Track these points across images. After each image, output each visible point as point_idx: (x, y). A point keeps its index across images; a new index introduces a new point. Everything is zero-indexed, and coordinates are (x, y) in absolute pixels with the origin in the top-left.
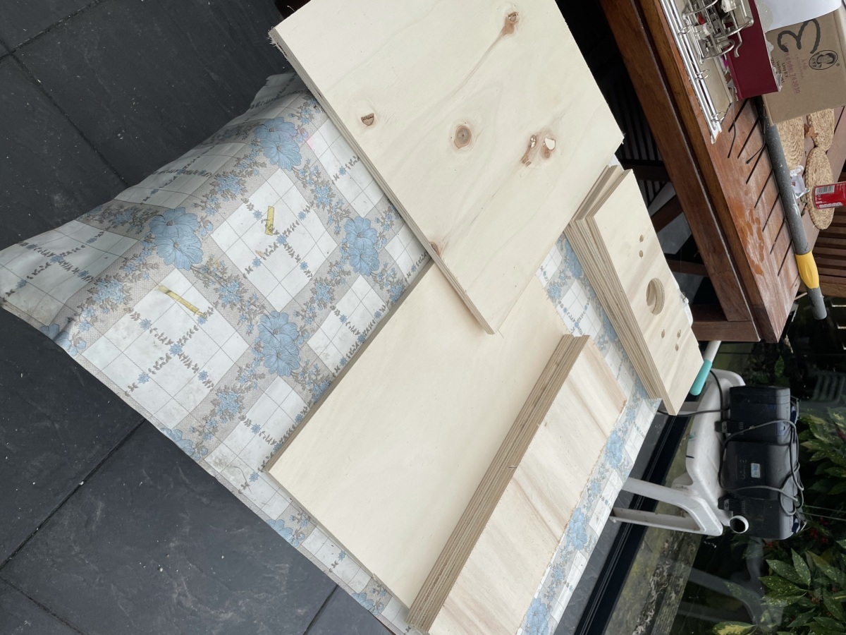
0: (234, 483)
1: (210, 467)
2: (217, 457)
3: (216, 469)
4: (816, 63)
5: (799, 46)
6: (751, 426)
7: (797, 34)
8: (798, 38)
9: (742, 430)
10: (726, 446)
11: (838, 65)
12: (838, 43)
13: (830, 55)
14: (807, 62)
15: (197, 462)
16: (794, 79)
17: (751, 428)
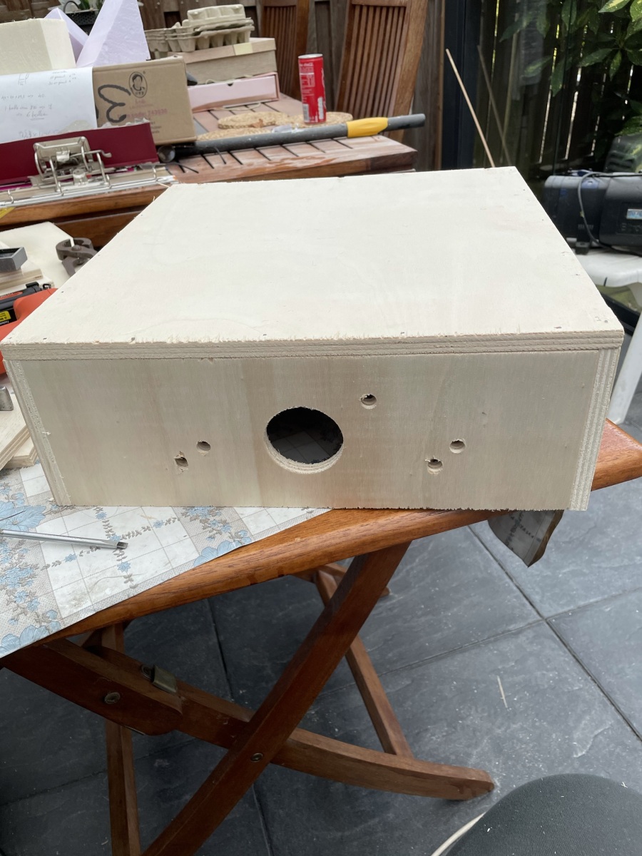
0: (117, 591)
1: (77, 614)
2: (68, 602)
3: (84, 606)
4: (141, 91)
5: (122, 104)
6: (580, 214)
7: (111, 105)
8: (115, 105)
9: (585, 227)
10: (609, 246)
11: (144, 72)
12: (124, 71)
13: (134, 78)
14: (138, 100)
15: (63, 627)
16: (153, 113)
17: (583, 215)
